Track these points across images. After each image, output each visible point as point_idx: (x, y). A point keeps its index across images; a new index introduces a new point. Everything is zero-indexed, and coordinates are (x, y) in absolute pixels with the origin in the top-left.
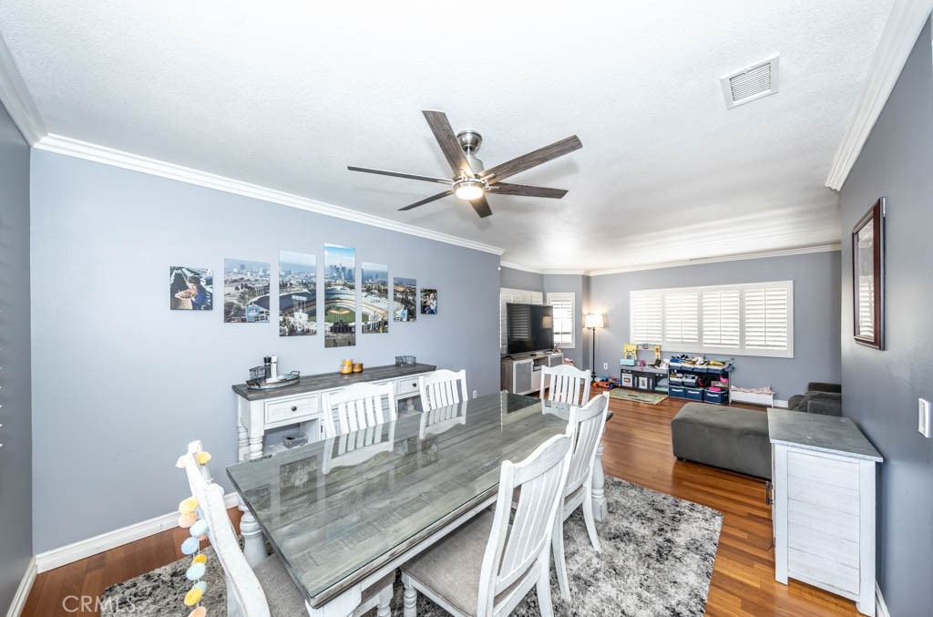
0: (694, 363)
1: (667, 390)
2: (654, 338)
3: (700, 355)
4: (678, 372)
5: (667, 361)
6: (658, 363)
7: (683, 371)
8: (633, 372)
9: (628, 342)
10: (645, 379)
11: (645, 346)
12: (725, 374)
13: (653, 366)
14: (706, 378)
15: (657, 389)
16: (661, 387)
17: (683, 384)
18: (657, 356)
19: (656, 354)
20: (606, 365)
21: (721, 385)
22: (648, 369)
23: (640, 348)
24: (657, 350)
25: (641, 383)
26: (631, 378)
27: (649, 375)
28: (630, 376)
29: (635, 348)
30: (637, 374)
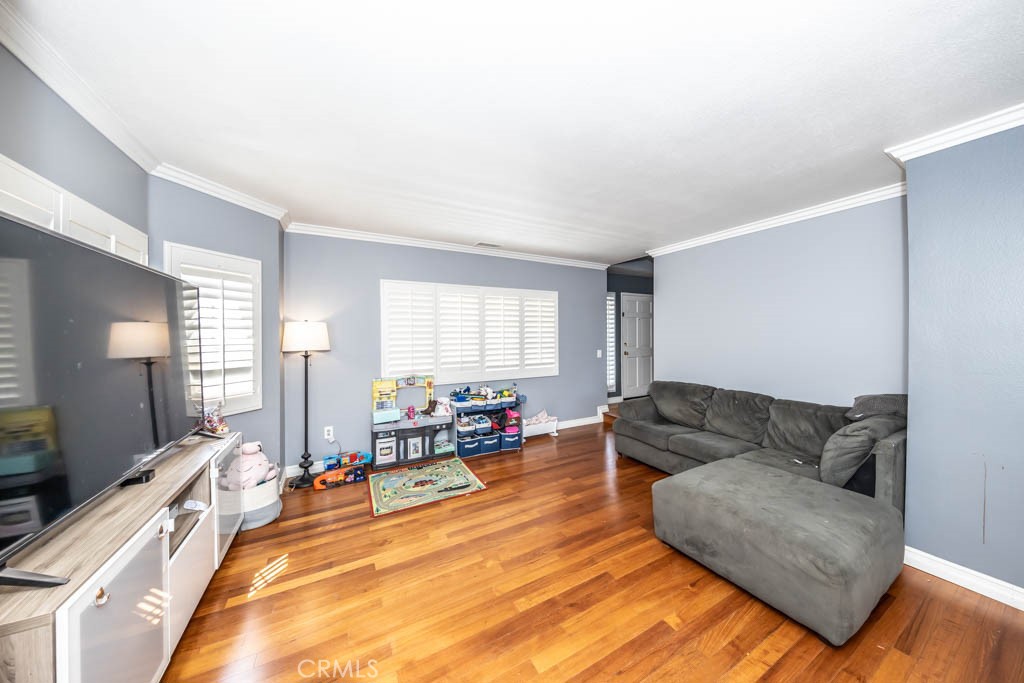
0: (485, 397)
1: (453, 449)
2: (421, 367)
3: (487, 384)
4: (467, 415)
5: (445, 400)
6: (433, 405)
7: (473, 413)
8: (396, 433)
9: (378, 377)
10: (418, 440)
11: (410, 381)
12: (517, 406)
14: (500, 417)
15: (436, 452)
16: (439, 446)
17: (475, 433)
18: (430, 394)
19: (428, 391)
20: (328, 432)
21: (514, 422)
22: (422, 421)
23: (402, 384)
24: (429, 384)
25: (411, 448)
26: (394, 445)
27: (421, 432)
28: (392, 442)
29: (394, 386)
30: (402, 435)
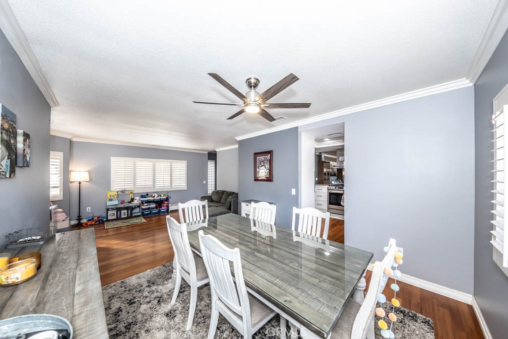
0: (154, 197)
1: (140, 214)
2: (129, 187)
3: (156, 193)
4: (146, 203)
5: (137, 198)
6: (132, 200)
7: (149, 202)
8: (117, 209)
9: (109, 189)
10: (125, 211)
11: (123, 192)
12: (167, 200)
13: (130, 202)
14: (159, 203)
15: (133, 215)
16: (135, 213)
17: (149, 208)
18: (131, 196)
19: (131, 195)
20: (89, 209)
21: (166, 205)
22: (127, 205)
23: (119, 193)
24: (131, 193)
25: (122, 214)
26: (115, 213)
27: (127, 208)
29: (116, 193)
30: (119, 210)
